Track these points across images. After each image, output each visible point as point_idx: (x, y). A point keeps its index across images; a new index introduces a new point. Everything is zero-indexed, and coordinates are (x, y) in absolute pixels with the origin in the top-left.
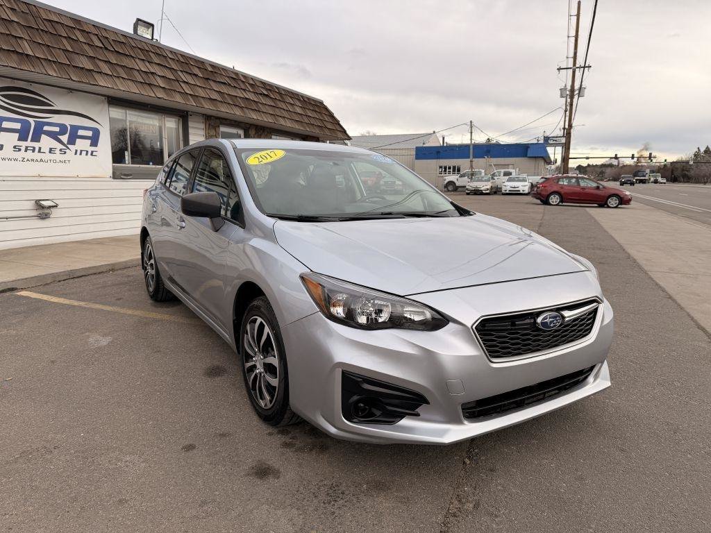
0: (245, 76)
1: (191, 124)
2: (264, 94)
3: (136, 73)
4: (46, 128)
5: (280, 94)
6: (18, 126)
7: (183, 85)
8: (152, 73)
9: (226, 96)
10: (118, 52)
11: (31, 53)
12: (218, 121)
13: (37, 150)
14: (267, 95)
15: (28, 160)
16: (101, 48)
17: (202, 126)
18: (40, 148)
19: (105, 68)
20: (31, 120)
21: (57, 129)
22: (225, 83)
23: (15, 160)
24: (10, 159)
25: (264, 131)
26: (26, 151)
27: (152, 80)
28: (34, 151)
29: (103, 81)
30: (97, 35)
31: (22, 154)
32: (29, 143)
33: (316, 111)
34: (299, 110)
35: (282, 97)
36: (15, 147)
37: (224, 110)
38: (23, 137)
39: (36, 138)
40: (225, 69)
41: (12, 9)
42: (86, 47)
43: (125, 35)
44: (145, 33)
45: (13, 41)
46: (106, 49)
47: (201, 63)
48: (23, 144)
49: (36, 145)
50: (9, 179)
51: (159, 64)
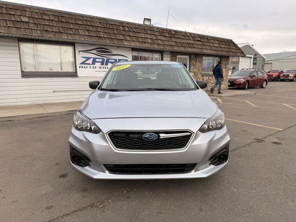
0: (190, 34)
1: (164, 56)
2: (198, 40)
3: (140, 39)
4: (110, 61)
5: (207, 39)
6: (101, 60)
7: (159, 41)
8: (147, 38)
9: (178, 43)
10: (135, 32)
11: (102, 36)
12: (176, 53)
13: (107, 68)
14: (200, 41)
15: (104, 71)
16: (128, 31)
17: (169, 56)
18: (108, 67)
19: (128, 38)
20: (105, 58)
21: (113, 61)
22: (179, 38)
23: (100, 71)
24: (98, 71)
25: (199, 56)
26: (103, 68)
27: (146, 40)
28: (106, 68)
29: (126, 43)
30: (128, 27)
31: (102, 69)
32: (104, 66)
33: (226, 45)
34: (216, 45)
35: (208, 41)
36: (100, 67)
37: (176, 49)
38: (102, 64)
39: (107, 64)
40: (181, 32)
41: (100, 23)
42: (123, 32)
43: (139, 25)
44: (147, 23)
45: (97, 33)
46: (130, 31)
47: (169, 31)
48: (102, 66)
49: (106, 66)
50: (98, 78)
51: (150, 34)
